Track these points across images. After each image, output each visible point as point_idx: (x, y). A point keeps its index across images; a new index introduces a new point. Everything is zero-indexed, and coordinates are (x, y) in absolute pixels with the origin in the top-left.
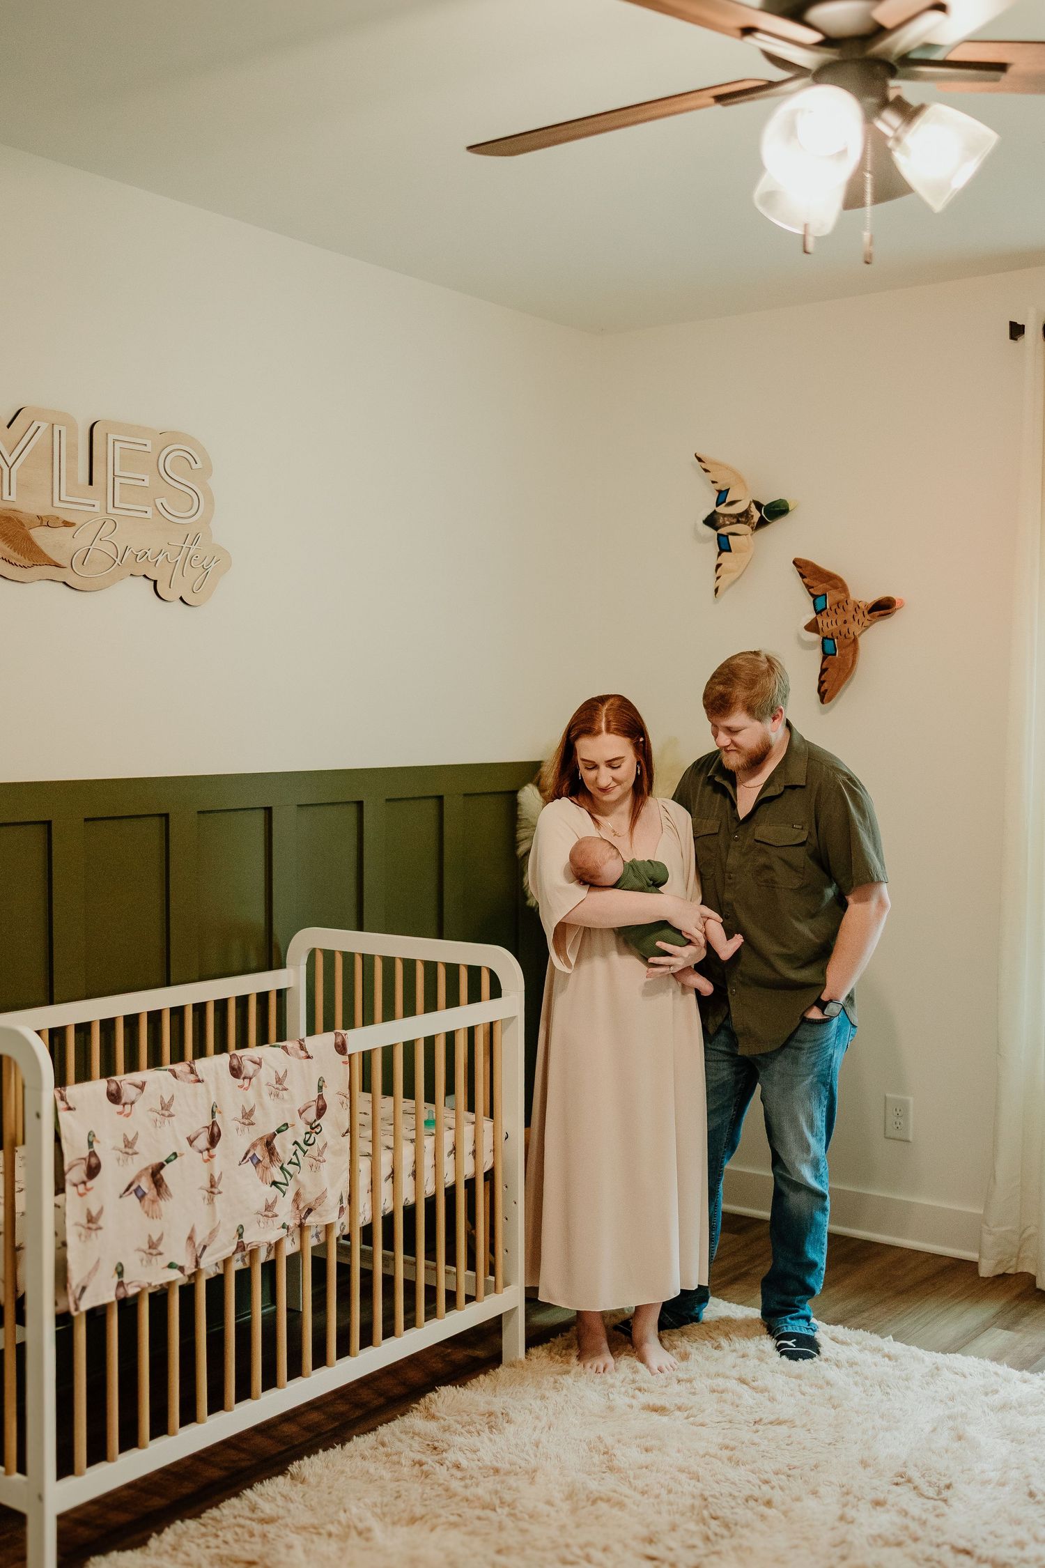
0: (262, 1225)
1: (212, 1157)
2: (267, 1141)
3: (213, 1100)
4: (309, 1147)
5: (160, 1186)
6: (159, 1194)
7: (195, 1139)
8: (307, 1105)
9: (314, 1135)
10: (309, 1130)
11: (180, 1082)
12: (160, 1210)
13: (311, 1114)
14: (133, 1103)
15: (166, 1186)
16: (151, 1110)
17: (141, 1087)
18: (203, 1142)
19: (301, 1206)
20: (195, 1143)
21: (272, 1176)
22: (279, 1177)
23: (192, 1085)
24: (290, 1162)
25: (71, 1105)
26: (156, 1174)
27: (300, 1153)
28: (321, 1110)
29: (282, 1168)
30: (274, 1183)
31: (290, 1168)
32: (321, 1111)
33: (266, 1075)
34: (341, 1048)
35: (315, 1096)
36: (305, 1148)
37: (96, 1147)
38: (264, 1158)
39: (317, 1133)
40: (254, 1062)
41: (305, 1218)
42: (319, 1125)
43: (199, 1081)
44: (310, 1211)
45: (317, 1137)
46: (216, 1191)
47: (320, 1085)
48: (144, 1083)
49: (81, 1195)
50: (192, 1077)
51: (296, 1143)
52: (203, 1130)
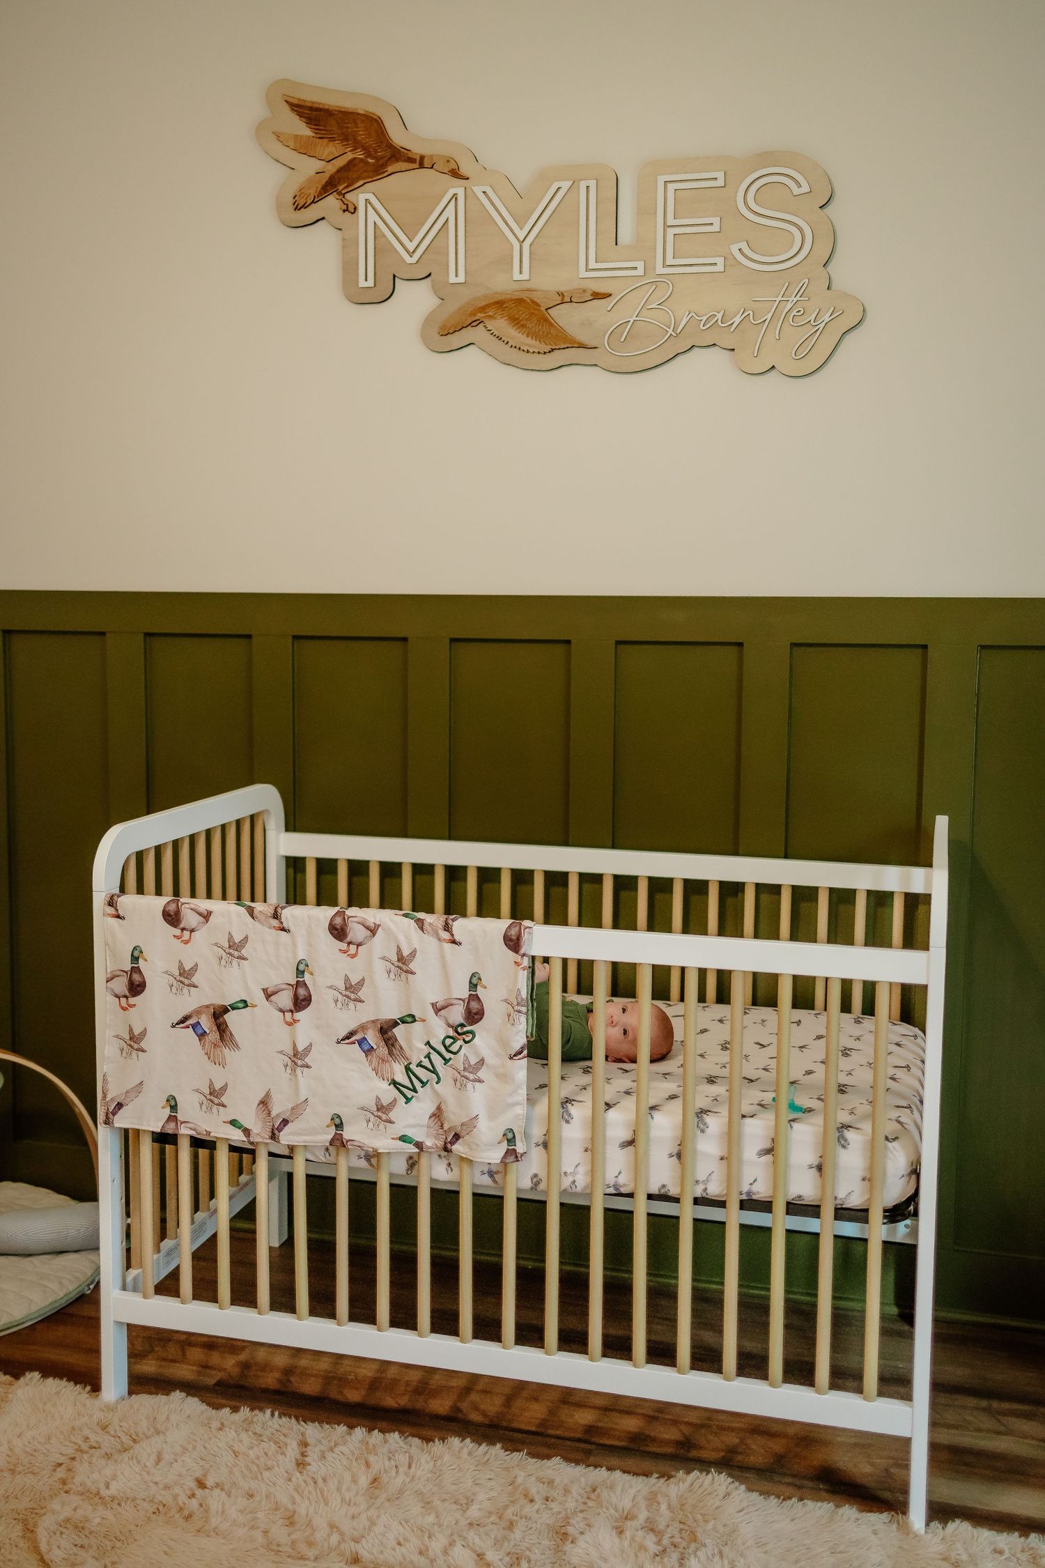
0: (371, 1125)
1: (295, 1021)
2: (381, 1028)
3: (301, 955)
4: (452, 1056)
5: (224, 1031)
6: (222, 1038)
7: (275, 993)
8: (449, 1001)
9: (460, 1043)
10: (451, 1033)
11: (257, 924)
12: (224, 1058)
13: (457, 1014)
14: (192, 931)
15: (231, 1034)
16: (216, 944)
17: (206, 916)
18: (285, 999)
19: (446, 1126)
20: (273, 998)
21: (392, 1070)
22: (401, 1077)
23: (274, 931)
24: (420, 1065)
25: (121, 913)
26: (219, 1014)
27: (435, 1058)
28: (476, 1014)
29: (408, 1069)
30: (395, 1083)
31: (420, 1072)
32: (474, 1015)
33: (379, 946)
34: (513, 943)
35: (464, 993)
36: (448, 1056)
37: (141, 963)
38: (378, 1047)
39: (466, 1042)
40: (367, 928)
41: (452, 1143)
42: (472, 1032)
43: (283, 929)
44: (457, 1137)
45: (465, 1046)
46: (299, 1062)
47: (475, 981)
48: (210, 913)
49: (124, 1009)
50: (275, 923)
51: (428, 1043)
52: (287, 987)
